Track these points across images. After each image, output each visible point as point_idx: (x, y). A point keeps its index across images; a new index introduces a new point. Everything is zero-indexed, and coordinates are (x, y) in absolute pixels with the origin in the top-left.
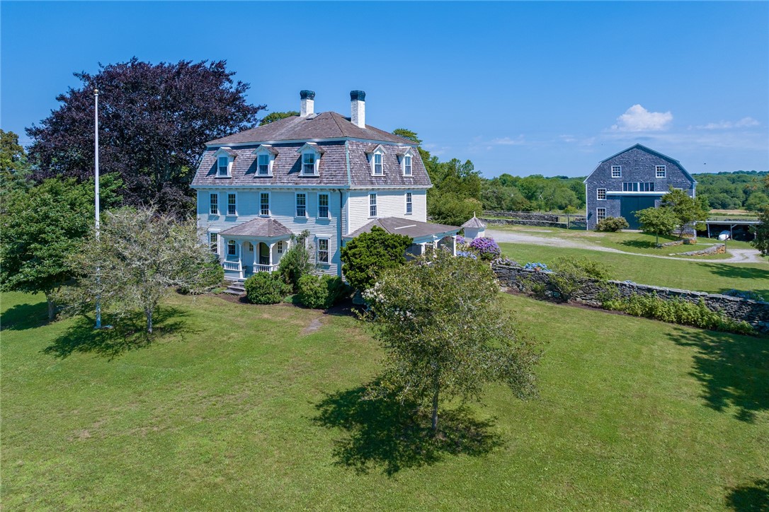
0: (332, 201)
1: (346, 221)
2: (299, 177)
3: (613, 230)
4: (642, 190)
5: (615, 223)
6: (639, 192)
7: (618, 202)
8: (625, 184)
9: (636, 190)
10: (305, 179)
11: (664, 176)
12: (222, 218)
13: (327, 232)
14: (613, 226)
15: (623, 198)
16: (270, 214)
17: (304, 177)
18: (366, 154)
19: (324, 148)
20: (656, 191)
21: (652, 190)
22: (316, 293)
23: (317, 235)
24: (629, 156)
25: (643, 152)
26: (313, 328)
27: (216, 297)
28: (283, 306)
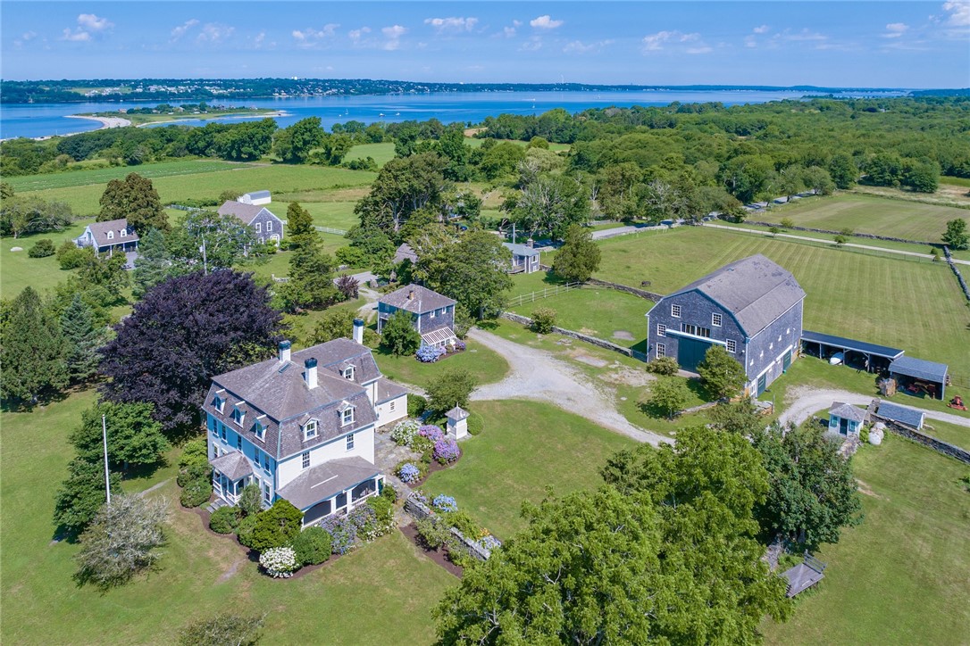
0: (271, 463)
1: (279, 479)
2: (255, 437)
4: (699, 334)
6: (696, 336)
7: (676, 342)
8: (684, 325)
9: (693, 333)
10: (257, 440)
11: (720, 324)
12: (220, 439)
13: (269, 483)
15: (681, 339)
16: (242, 452)
18: (300, 427)
19: (270, 422)
20: (712, 338)
21: (708, 336)
23: (264, 480)
24: (688, 297)
25: (701, 298)
26: (228, 575)
27: (200, 514)
28: (230, 538)
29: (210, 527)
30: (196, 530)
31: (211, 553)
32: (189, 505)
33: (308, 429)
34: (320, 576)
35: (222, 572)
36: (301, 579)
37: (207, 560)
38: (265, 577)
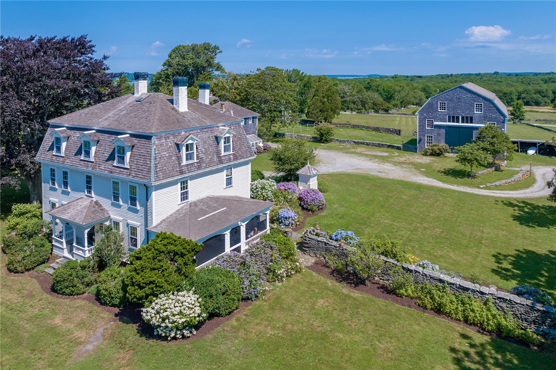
0: (140, 193)
1: (152, 213)
2: (114, 166)
3: (438, 155)
4: (463, 122)
5: (439, 149)
6: (460, 124)
7: (443, 131)
8: (449, 117)
9: (458, 122)
10: (117, 169)
11: (481, 111)
12: (60, 190)
13: (136, 221)
14: (438, 152)
15: (447, 128)
16: (93, 195)
17: (117, 167)
18: (178, 145)
19: (135, 141)
20: (474, 123)
21: (471, 122)
22: (110, 294)
23: (128, 221)
24: (453, 94)
25: (465, 92)
26: (90, 347)
27: (36, 277)
28: (84, 299)
29: (54, 290)
30: (31, 295)
31: (58, 320)
32: (20, 269)
33: (187, 150)
34: (236, 330)
35: (80, 343)
36: (209, 336)
37: (52, 330)
38: (152, 342)
